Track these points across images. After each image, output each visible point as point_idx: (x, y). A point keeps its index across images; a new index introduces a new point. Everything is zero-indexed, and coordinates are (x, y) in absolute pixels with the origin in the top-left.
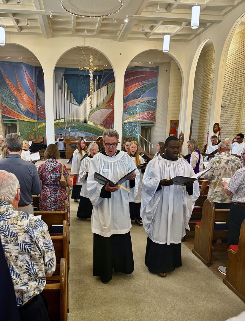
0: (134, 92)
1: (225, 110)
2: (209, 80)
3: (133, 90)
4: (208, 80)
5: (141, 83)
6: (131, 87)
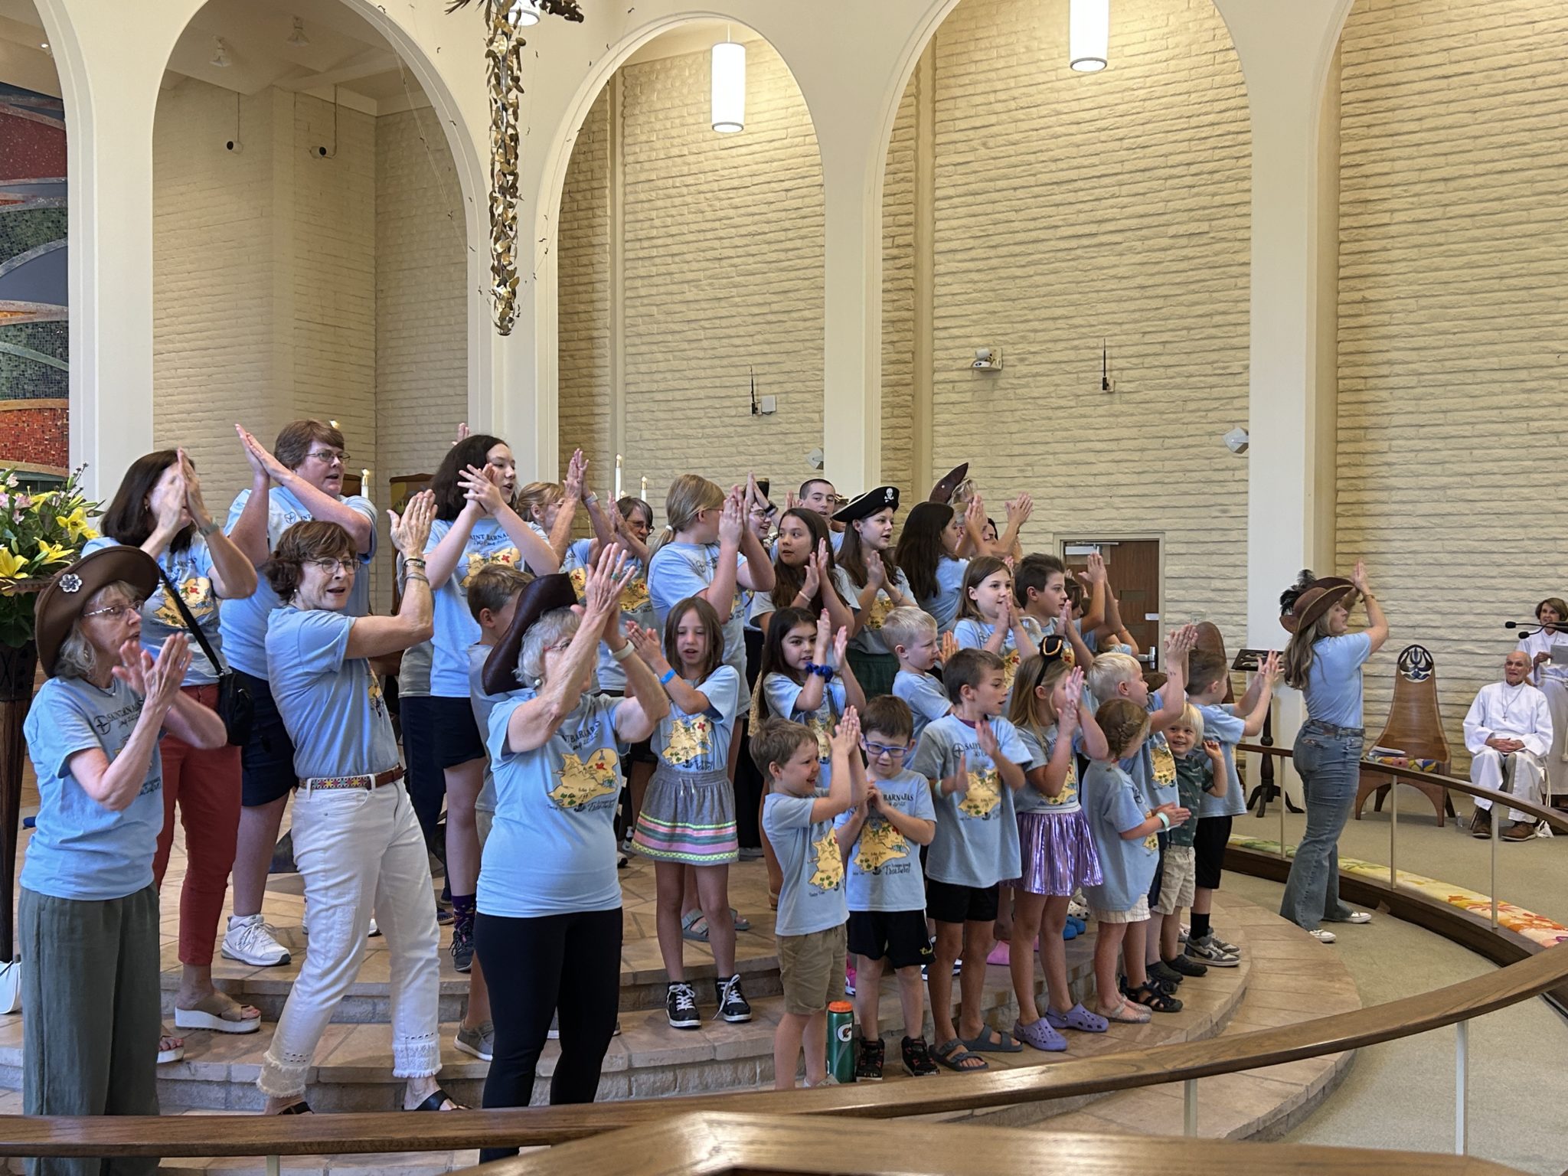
1: (778, 429)
2: (590, 250)
4: (581, 251)
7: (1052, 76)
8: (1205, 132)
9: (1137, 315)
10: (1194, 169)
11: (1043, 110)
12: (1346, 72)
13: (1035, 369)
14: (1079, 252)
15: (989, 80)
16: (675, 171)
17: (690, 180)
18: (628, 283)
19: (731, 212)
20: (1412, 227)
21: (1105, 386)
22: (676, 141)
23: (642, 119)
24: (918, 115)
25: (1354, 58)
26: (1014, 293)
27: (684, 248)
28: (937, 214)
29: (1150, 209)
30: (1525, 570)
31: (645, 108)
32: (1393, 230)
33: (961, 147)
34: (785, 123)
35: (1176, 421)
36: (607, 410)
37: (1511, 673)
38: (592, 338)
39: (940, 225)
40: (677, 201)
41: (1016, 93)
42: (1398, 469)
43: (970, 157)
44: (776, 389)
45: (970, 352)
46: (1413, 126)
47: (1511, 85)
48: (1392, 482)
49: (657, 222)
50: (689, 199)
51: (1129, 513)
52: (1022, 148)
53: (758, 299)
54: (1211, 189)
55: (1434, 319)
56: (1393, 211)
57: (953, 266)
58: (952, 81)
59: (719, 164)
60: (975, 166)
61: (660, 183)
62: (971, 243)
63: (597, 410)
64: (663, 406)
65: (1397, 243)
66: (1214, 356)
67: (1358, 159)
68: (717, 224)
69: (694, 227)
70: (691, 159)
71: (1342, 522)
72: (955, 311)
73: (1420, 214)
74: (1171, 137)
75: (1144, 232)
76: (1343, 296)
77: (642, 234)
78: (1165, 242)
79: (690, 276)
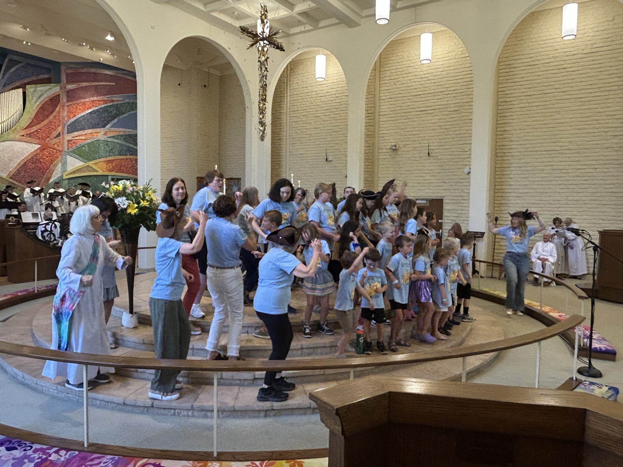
0: (91, 113)
1: (333, 165)
2: (280, 114)
3: (88, 109)
4: (278, 114)
5: (106, 99)
6: (84, 104)
7: (414, 64)
8: (459, 81)
9: (438, 134)
10: (456, 92)
11: (412, 74)
12: (501, 64)
13: (408, 149)
14: (422, 115)
15: (396, 66)
16: (305, 91)
17: (309, 94)
18: (291, 124)
19: (321, 103)
20: (519, 109)
21: (429, 154)
22: (305, 83)
23: (295, 76)
24: (375, 76)
25: (503, 60)
26: (403, 127)
27: (307, 114)
28: (381, 104)
29: (443, 103)
30: (550, 209)
31: (296, 73)
32: (514, 110)
33: (388, 85)
34: (336, 78)
35: (448, 165)
36: (284, 160)
37: (544, 238)
38: (280, 139)
39: (381, 107)
40: (305, 100)
41: (404, 69)
42: (513, 180)
43: (390, 88)
44: (333, 154)
45: (389, 144)
46: (519, 80)
47: (549, 68)
48: (511, 183)
49: (299, 106)
50: (309, 99)
51: (435, 191)
52: (405, 85)
53: (328, 128)
54: (461, 98)
55: (525, 136)
56: (514, 105)
57: (385, 119)
58: (385, 66)
59: (317, 90)
60: (392, 90)
61: (300, 95)
62: (390, 113)
63: (281, 160)
64: (301, 159)
65: (515, 114)
66: (460, 146)
67: (504, 89)
68: (316, 107)
69: (310, 107)
70: (309, 88)
71: (496, 195)
72: (385, 132)
73: (522, 105)
74: (450, 82)
75: (441, 110)
76: (499, 129)
77: (295, 110)
78: (447, 113)
79: (308, 121)
